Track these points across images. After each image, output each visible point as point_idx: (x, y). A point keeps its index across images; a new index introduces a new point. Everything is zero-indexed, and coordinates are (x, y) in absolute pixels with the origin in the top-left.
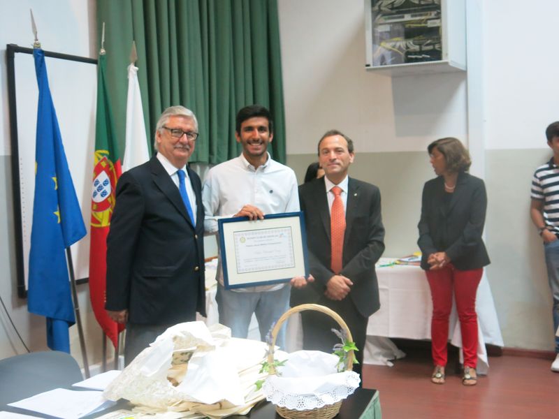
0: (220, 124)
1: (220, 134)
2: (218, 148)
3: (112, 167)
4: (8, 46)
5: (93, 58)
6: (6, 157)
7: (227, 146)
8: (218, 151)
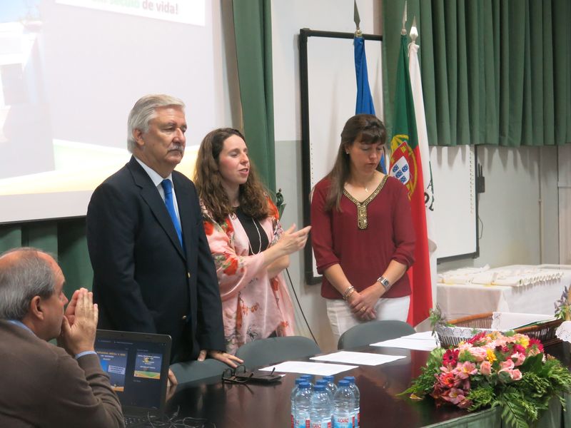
0: (512, 98)
1: (512, 111)
2: (509, 126)
3: (411, 153)
4: (301, 30)
5: (378, 34)
6: (297, 141)
7: (521, 124)
8: (510, 131)
